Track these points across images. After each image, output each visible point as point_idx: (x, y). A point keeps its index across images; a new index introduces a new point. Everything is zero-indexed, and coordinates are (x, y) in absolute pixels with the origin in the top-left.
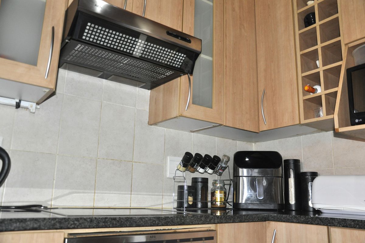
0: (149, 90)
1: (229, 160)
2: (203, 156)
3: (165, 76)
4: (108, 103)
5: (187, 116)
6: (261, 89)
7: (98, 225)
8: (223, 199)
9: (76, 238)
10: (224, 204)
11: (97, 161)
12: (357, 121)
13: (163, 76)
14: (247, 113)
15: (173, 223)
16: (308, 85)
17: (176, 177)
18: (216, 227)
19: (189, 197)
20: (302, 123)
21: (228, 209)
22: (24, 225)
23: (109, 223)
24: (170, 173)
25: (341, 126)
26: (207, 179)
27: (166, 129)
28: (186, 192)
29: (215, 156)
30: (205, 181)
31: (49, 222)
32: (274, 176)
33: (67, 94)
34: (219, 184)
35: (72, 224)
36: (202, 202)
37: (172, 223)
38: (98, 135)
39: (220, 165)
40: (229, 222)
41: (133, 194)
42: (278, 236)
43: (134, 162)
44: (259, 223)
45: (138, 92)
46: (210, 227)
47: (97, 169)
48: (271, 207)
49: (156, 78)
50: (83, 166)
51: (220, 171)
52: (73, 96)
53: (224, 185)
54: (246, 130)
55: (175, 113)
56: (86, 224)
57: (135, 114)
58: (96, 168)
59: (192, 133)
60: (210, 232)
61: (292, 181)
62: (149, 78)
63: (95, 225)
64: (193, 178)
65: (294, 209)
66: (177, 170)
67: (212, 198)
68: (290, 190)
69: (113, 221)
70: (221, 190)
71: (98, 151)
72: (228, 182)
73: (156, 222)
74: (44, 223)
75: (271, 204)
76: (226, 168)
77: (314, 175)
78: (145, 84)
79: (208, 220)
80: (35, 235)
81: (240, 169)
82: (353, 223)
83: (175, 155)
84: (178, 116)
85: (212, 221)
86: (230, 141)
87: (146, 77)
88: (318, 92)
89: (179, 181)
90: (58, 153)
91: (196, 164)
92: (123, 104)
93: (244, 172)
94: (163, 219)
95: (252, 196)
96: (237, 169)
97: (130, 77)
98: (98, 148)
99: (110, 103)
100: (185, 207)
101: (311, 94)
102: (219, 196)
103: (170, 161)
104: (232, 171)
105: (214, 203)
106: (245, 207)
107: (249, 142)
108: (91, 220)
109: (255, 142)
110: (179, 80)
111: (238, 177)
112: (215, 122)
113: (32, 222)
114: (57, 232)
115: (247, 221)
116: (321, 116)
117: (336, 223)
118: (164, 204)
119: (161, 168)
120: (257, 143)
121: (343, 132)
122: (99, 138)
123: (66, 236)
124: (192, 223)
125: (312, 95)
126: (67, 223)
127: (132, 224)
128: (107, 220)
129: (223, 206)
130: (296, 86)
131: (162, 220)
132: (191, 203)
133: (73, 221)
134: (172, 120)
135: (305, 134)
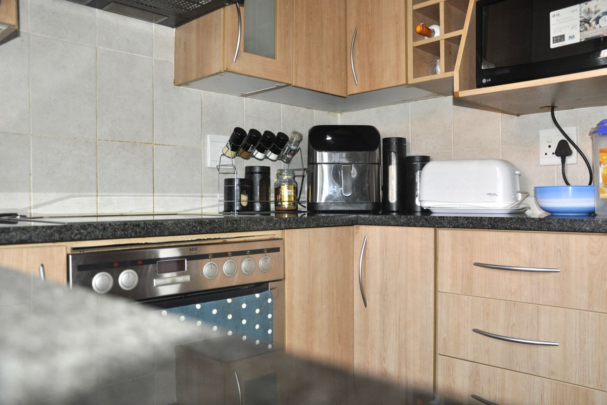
0: (172, 27)
1: (301, 140)
2: (262, 133)
3: (199, 6)
4: (107, 49)
5: (235, 71)
6: (351, 27)
7: (115, 234)
8: (293, 198)
9: (84, 254)
10: (294, 204)
11: (96, 143)
12: (484, 81)
13: (195, 5)
14: (328, 66)
15: (222, 228)
16: (422, 24)
17: (221, 166)
18: (283, 234)
19: (242, 196)
20: (409, 83)
21: (301, 212)
22: (7, 237)
23: (130, 232)
24: (211, 160)
25: (462, 88)
26: (268, 168)
27: (202, 91)
28: (237, 188)
29: (280, 134)
30: (265, 171)
31: (44, 232)
32: (367, 162)
33: (34, 34)
34: (287, 175)
35: (76, 235)
36: (261, 203)
37: (220, 229)
38: (95, 103)
39: (288, 147)
40: (301, 227)
41: (157, 196)
42: (371, 245)
43: (156, 144)
44: (344, 228)
45: (155, 31)
46: (274, 235)
47: (97, 156)
48: (363, 207)
49: (185, 9)
50: (75, 153)
51: (288, 156)
52: (47, 37)
53: (294, 177)
54: (328, 94)
55: (216, 67)
56: (97, 233)
57: (153, 68)
58: (96, 154)
59: (244, 98)
60: (273, 241)
61: (393, 170)
62: (173, 8)
63: (111, 234)
64: (246, 167)
65: (395, 210)
66: (222, 155)
67: (276, 197)
68: (390, 182)
69: (135, 228)
70: (289, 185)
71: (96, 128)
72: (301, 173)
73: (197, 228)
74: (36, 233)
75: (363, 203)
76: (298, 151)
77: (425, 160)
78: (166, 18)
79: (272, 225)
80: (25, 251)
81: (318, 152)
82: (466, 222)
83: (218, 133)
84: (222, 71)
85: (277, 225)
86: (303, 110)
87: (168, 7)
88: (435, 36)
89: (225, 172)
90: (31, 133)
91: (252, 145)
92: (131, 52)
93: (323, 157)
94: (207, 223)
95: (335, 193)
96: (313, 153)
97: (142, 7)
98: (97, 123)
99: (110, 50)
100: (237, 211)
101: (426, 38)
102: (286, 193)
103: (211, 141)
104: (305, 156)
105: (280, 203)
106: (324, 209)
107: (333, 112)
108: (104, 227)
109: (342, 111)
110: (222, 13)
111: (315, 165)
112: (280, 80)
113: (18, 232)
114: (55, 246)
115: (327, 225)
116: (438, 72)
117: (445, 223)
118: (205, 208)
119: (198, 153)
120: (345, 114)
121: (465, 98)
122: (96, 108)
123: (69, 252)
124: (249, 228)
125: (427, 40)
126: (69, 232)
127: (163, 232)
128: (127, 226)
129: (292, 207)
130: (404, 25)
131: (205, 225)
132: (244, 204)
133: (78, 230)
134: (212, 77)
135: (416, 100)
